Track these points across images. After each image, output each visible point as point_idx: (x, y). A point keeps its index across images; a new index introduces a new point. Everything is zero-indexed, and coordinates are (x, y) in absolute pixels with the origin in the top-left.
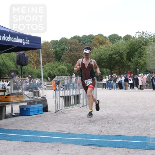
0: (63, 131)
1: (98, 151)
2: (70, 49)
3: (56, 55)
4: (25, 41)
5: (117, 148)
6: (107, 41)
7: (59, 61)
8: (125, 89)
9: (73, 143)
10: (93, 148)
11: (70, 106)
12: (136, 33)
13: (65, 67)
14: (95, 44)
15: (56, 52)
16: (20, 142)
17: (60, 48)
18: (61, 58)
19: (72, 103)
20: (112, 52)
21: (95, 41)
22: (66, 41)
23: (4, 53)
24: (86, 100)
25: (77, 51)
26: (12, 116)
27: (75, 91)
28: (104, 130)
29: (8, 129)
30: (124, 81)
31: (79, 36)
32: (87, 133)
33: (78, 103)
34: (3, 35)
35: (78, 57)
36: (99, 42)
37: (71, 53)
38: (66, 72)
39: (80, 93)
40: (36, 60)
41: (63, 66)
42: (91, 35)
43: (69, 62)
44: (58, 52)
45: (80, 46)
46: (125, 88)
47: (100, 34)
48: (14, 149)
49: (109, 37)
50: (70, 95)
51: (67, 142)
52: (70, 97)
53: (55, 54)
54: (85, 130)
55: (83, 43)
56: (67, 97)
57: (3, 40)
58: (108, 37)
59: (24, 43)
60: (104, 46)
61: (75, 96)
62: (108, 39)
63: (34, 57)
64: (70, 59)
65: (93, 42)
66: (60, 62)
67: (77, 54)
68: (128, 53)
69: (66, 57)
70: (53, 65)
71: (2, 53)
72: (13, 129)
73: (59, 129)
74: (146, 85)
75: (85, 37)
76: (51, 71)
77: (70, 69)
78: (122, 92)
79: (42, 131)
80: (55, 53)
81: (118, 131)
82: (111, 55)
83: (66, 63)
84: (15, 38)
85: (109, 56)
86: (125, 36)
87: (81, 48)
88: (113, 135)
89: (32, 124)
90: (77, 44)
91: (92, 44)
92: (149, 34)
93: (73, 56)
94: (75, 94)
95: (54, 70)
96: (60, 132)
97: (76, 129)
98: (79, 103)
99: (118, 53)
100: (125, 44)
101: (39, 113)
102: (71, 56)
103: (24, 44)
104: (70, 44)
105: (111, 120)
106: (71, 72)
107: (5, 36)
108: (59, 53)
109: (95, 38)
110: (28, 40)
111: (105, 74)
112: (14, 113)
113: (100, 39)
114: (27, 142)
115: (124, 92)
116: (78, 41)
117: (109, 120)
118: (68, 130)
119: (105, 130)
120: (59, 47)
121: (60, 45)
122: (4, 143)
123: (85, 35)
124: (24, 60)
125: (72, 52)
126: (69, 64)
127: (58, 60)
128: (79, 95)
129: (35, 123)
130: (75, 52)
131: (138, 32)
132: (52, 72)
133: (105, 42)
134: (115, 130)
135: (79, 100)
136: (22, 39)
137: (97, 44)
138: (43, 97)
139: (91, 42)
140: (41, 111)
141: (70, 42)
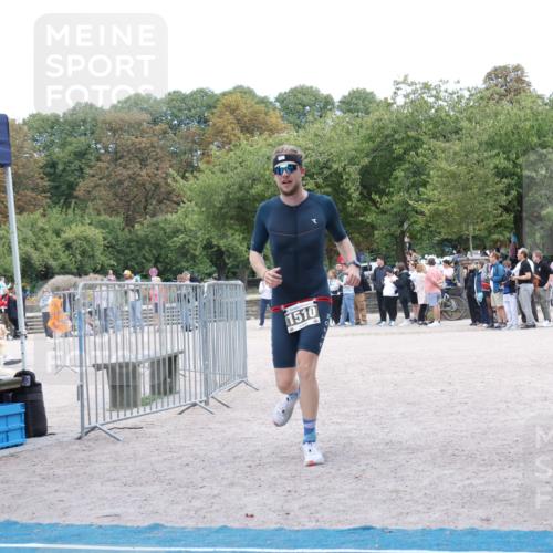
2: (116, 153)
3: (53, 181)
6: (275, 118)
7: (67, 205)
8: (358, 323)
12: (397, 83)
13: (95, 233)
14: (222, 131)
15: (53, 165)
17: (69, 148)
18: (75, 193)
21: (220, 117)
22: (94, 119)
25: (144, 163)
27: (140, 336)
35: (148, 186)
36: (238, 121)
37: (120, 170)
38: (98, 254)
41: (86, 229)
42: (202, 92)
43: (112, 211)
44: (60, 167)
45: (155, 139)
46: (358, 319)
47: (241, 87)
49: (281, 99)
53: (48, 175)
55: (172, 127)
56: (121, 365)
58: (277, 100)
60: (259, 140)
61: (153, 362)
62: (275, 109)
64: (116, 195)
65: (214, 120)
66: (70, 211)
68: (365, 172)
69: (98, 185)
70: (40, 224)
74: (444, 305)
75: (176, 99)
76: (31, 251)
77: (116, 239)
78: (346, 335)
80: (48, 170)
83: (99, 214)
86: (347, 94)
87: (162, 148)
90: (143, 132)
91: (210, 130)
92: (451, 87)
93: (126, 184)
95: (47, 245)
100: (348, 133)
102: (120, 182)
104: (111, 129)
106: (119, 252)
108: (64, 170)
109: (219, 106)
113: (243, 110)
115: (353, 335)
116: (146, 117)
120: (63, 145)
121: (70, 134)
123: (175, 92)
125: (125, 167)
126: (113, 219)
127: (62, 201)
128: (171, 359)
130: (135, 167)
131: (405, 81)
132: (35, 256)
133: (265, 123)
137: (232, 129)
138: (22, 374)
139: (206, 121)
140: (18, 434)
141: (110, 124)
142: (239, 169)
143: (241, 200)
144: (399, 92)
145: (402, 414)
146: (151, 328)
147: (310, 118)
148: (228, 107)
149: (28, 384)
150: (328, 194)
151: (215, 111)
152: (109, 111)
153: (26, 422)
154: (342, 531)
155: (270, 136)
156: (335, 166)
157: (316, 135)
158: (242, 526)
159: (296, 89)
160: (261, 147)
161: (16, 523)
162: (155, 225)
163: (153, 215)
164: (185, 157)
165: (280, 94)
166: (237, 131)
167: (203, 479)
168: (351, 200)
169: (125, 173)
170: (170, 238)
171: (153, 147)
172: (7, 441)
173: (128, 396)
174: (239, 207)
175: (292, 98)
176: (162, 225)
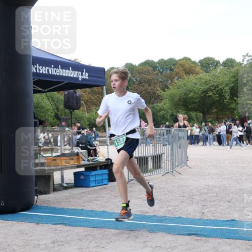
0: (146, 213)
1: (205, 244)
2: (140, 81)
4: (82, 75)
5: (232, 240)
6: (198, 69)
8: (228, 145)
9: (164, 232)
10: (197, 240)
11: (147, 172)
12: (244, 56)
14: (178, 74)
16: (84, 228)
19: (149, 167)
20: (208, 86)
21: (178, 68)
22: (133, 69)
23: (48, 91)
24: (172, 164)
25: (150, 85)
26: (63, 187)
28: (206, 211)
29: (63, 208)
30: (225, 133)
31: (152, 61)
32: (182, 216)
33: (158, 168)
34: (51, 67)
35: (151, 93)
36: (184, 70)
37: (141, 87)
39: (162, 152)
40: (86, 98)
42: (171, 60)
45: (154, 76)
47: (186, 58)
48: (79, 239)
49: (201, 62)
50: (147, 156)
51: (155, 229)
52: (147, 159)
54: (177, 211)
55: (159, 71)
56: (142, 158)
57: (50, 73)
58: (199, 62)
59: (80, 77)
60: (191, 77)
61: (153, 157)
62: (198, 65)
63: (84, 94)
65: (175, 70)
67: (149, 88)
68: (232, 89)
71: (45, 92)
72: (70, 207)
73: (138, 209)
75: (162, 62)
78: (223, 149)
79: (112, 211)
81: (229, 214)
82: (205, 92)
84: (67, 71)
85: (202, 93)
86: (225, 60)
87: (156, 80)
88: (223, 219)
89: (96, 200)
90: (150, 74)
91: (174, 73)
94: (153, 154)
96: (141, 213)
97: (164, 209)
98: (160, 167)
99: (215, 88)
100: (226, 74)
101: (103, 184)
103: (80, 79)
104: (138, 73)
105: (215, 195)
107: (54, 68)
109: (178, 64)
110: (87, 73)
111: (193, 120)
112: (66, 184)
113: (187, 66)
114: (96, 229)
116: (151, 68)
117: (212, 196)
118: (152, 211)
119: (209, 211)
122: (61, 229)
123: (162, 59)
124: (75, 101)
125: (143, 86)
128: (160, 156)
129: (101, 199)
130: (146, 86)
131: (247, 55)
133: (194, 71)
134: (223, 212)
135: (160, 164)
136: (77, 72)
137: (182, 73)
138: (108, 159)
139: (173, 70)
140: (106, 181)
141: (138, 70)
142: (184, 88)
143: (185, 99)
144: (245, 59)
145: (246, 179)
146: (151, 145)
147: (211, 69)
148: (181, 65)
149: (110, 163)
150: (217, 97)
151: (176, 66)
152: (138, 66)
153: (109, 176)
154: (224, 221)
155: (196, 75)
156: (221, 87)
157: (214, 75)
158: (186, 217)
159: (206, 58)
160: (193, 80)
161: (106, 212)
162: (153, 107)
163: (152, 104)
164: (165, 83)
165: (200, 60)
166: (184, 74)
167: (172, 199)
168: (226, 99)
169: (143, 88)
170: (158, 112)
171: (153, 79)
172: (102, 182)
173: (145, 168)
174: (184, 101)
175: (205, 62)
176: (156, 107)
